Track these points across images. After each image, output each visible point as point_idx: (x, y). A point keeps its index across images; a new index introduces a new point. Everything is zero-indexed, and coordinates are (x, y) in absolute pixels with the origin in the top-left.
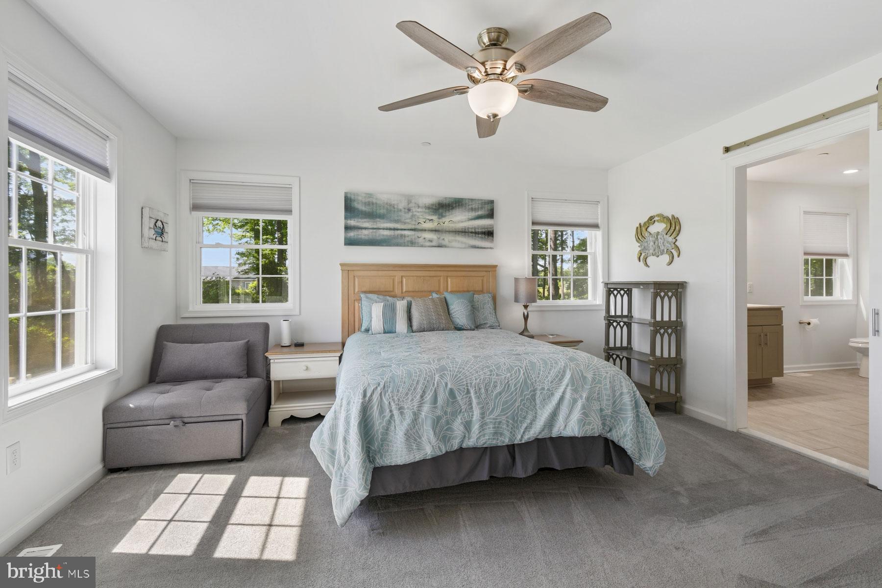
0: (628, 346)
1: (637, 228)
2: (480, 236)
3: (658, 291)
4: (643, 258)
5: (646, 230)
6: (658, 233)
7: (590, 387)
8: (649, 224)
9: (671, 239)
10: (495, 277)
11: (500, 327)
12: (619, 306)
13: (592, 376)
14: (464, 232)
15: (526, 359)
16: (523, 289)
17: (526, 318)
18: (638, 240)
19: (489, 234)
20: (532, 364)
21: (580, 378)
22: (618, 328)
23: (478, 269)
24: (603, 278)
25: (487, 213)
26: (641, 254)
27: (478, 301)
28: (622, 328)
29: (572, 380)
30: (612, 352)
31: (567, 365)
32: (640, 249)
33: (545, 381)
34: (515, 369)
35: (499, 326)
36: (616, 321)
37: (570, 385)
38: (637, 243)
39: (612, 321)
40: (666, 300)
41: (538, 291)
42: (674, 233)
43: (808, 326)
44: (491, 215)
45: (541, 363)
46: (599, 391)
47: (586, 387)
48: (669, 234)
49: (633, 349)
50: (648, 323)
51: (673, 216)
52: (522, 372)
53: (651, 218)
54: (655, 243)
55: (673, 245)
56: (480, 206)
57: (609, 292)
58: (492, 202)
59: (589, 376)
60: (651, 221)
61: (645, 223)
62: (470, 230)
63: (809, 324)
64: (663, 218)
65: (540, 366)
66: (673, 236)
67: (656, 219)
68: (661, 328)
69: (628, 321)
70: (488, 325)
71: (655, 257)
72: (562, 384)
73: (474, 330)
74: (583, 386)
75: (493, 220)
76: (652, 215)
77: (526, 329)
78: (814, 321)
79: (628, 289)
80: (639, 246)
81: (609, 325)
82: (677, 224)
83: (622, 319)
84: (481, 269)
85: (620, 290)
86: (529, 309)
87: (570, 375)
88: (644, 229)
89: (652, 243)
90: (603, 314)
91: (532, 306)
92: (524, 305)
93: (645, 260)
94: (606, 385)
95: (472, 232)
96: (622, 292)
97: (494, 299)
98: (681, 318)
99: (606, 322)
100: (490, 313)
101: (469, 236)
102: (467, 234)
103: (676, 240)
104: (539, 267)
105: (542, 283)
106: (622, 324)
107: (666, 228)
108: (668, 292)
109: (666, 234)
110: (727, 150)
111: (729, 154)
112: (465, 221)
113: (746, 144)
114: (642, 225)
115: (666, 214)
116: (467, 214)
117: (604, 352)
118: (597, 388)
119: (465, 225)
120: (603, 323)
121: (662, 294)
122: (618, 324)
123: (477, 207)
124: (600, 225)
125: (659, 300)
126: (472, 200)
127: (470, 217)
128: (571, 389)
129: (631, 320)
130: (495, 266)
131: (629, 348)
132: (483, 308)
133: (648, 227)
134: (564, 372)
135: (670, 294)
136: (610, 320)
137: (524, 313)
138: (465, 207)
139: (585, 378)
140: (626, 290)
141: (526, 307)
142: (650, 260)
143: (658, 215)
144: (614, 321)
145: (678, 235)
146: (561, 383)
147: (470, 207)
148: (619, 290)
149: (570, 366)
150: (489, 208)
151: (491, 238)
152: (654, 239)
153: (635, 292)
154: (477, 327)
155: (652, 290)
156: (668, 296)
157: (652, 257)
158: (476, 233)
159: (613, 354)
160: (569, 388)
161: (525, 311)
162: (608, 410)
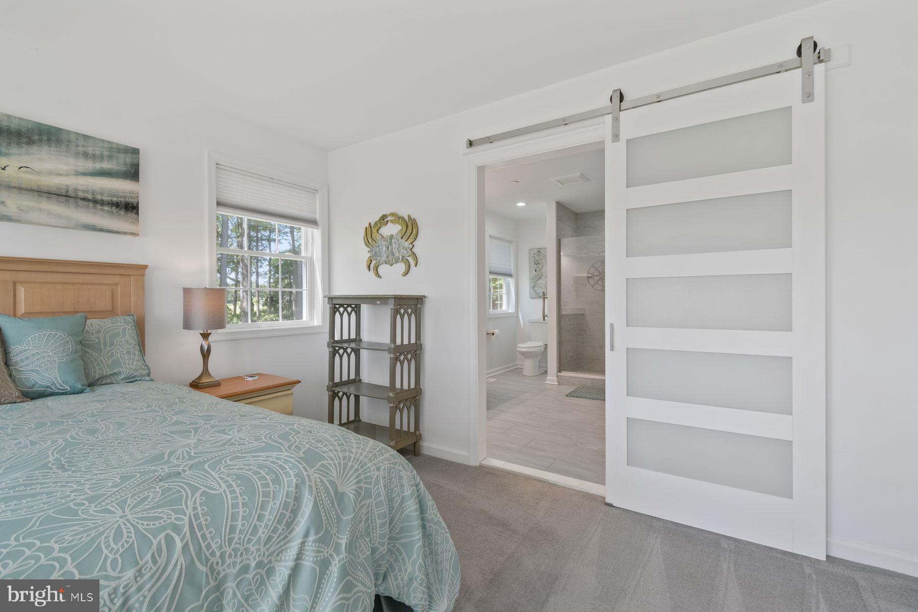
0: (356, 378)
1: (366, 228)
2: (106, 208)
3: (398, 307)
4: (373, 266)
5: (377, 232)
6: (392, 237)
7: (353, 515)
8: (381, 224)
9: (407, 244)
10: (142, 287)
11: (152, 376)
12: (345, 326)
13: (354, 487)
14: (65, 196)
15: (194, 489)
16: (200, 307)
17: (206, 354)
18: (367, 243)
19: (131, 208)
20: (212, 501)
21: (332, 503)
22: (345, 357)
23: (101, 271)
24: (323, 290)
25: (122, 168)
26: (371, 261)
27: (99, 332)
28: (349, 356)
29: (317, 519)
30: (336, 390)
31: (303, 481)
32: (369, 255)
33: (250, 546)
34: (155, 542)
35: (149, 375)
36: (343, 348)
37: (312, 532)
38: (366, 248)
39: (337, 348)
40: (406, 318)
41: (228, 308)
42: (411, 237)
43: (492, 336)
44: (133, 173)
45: (237, 490)
46: (367, 513)
47: (345, 518)
48: (405, 237)
49: (362, 381)
50: (387, 348)
51: (409, 217)
52: (179, 545)
53: (384, 217)
54: (388, 248)
55: (410, 252)
56: (106, 153)
57: (334, 310)
58: (136, 151)
59: (349, 490)
60: (383, 220)
61: (376, 223)
62: (81, 194)
63: (493, 334)
64: (398, 219)
65: (235, 506)
66: (409, 241)
67: (389, 218)
68: (401, 354)
69: (355, 345)
70: (122, 376)
71: (388, 265)
72: (294, 534)
73: (82, 392)
74: (339, 519)
75: (136, 184)
76: (385, 213)
77: (206, 371)
78: (496, 331)
79: (356, 305)
80: (369, 252)
81: (334, 353)
82: (414, 226)
83: (349, 345)
84: (108, 271)
85: (347, 307)
86: (210, 339)
87: (310, 506)
88: (374, 231)
89: (385, 249)
90: (326, 338)
91: (216, 335)
92: (201, 334)
93: (376, 269)
94: (379, 495)
95: (84, 199)
96: (349, 309)
97: (140, 328)
98: (420, 340)
99: (331, 349)
100: (129, 353)
101: (77, 206)
102: (72, 200)
103: (413, 246)
104: (228, 281)
105: (232, 298)
106: (349, 350)
107: (401, 230)
108: (408, 308)
109: (402, 238)
110: (471, 144)
111: (474, 149)
112: (68, 175)
113: (489, 140)
114: (372, 225)
115: (400, 214)
116: (72, 161)
117: (327, 390)
118: (364, 510)
119: (68, 183)
120: (326, 352)
121: (402, 311)
122: (345, 350)
123: (98, 153)
124: (318, 221)
125: (398, 318)
126: (86, 137)
127: (81, 169)
128: (314, 541)
129: (359, 346)
130: (145, 267)
131: (357, 381)
132: (111, 345)
133: (380, 228)
134: (298, 499)
135: (410, 311)
136: (335, 347)
137: (202, 347)
138: (67, 146)
139: (340, 496)
140: (353, 306)
141: (205, 336)
142: (383, 269)
143: (392, 214)
144: (340, 348)
145: (415, 239)
146: (290, 533)
147: (81, 149)
148: (345, 306)
149: (310, 480)
150: (128, 160)
151: (133, 215)
152: (387, 243)
153: (365, 308)
154: (92, 384)
155: (392, 307)
156: (407, 313)
157: (384, 265)
158: (95, 202)
159: (339, 392)
160: (311, 538)
161: (204, 343)
162: (383, 545)
